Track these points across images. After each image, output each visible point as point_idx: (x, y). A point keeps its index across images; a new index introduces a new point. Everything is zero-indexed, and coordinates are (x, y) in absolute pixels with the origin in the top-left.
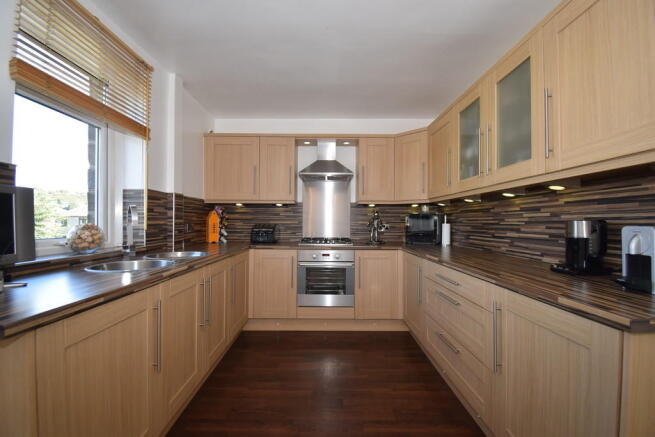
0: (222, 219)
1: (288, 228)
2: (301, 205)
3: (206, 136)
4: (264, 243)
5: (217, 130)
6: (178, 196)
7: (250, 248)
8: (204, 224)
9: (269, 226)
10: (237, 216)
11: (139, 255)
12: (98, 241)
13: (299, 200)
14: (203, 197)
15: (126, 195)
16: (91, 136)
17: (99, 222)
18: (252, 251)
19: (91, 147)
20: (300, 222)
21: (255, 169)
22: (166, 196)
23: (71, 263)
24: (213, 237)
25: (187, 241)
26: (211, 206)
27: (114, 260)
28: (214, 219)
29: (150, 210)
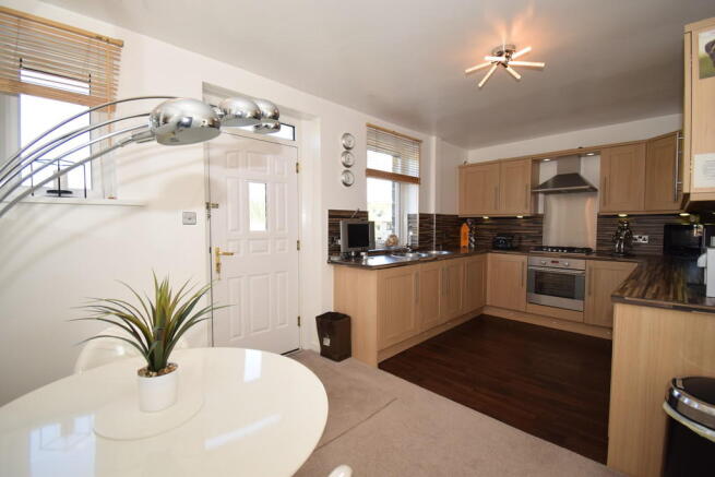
0: (471, 229)
1: (528, 236)
2: (541, 217)
3: (460, 167)
4: (502, 249)
5: (470, 161)
6: (438, 216)
7: (488, 252)
8: (458, 232)
9: (509, 235)
10: (485, 226)
11: (414, 251)
12: (396, 243)
13: (541, 211)
14: (457, 213)
15: (409, 217)
16: (394, 186)
17: (397, 234)
18: (489, 255)
19: (393, 192)
20: (541, 232)
21: (496, 189)
22: (430, 216)
23: (386, 253)
24: (464, 242)
25: (443, 245)
26: (464, 220)
27: (402, 252)
28: (465, 229)
29: (420, 226)
